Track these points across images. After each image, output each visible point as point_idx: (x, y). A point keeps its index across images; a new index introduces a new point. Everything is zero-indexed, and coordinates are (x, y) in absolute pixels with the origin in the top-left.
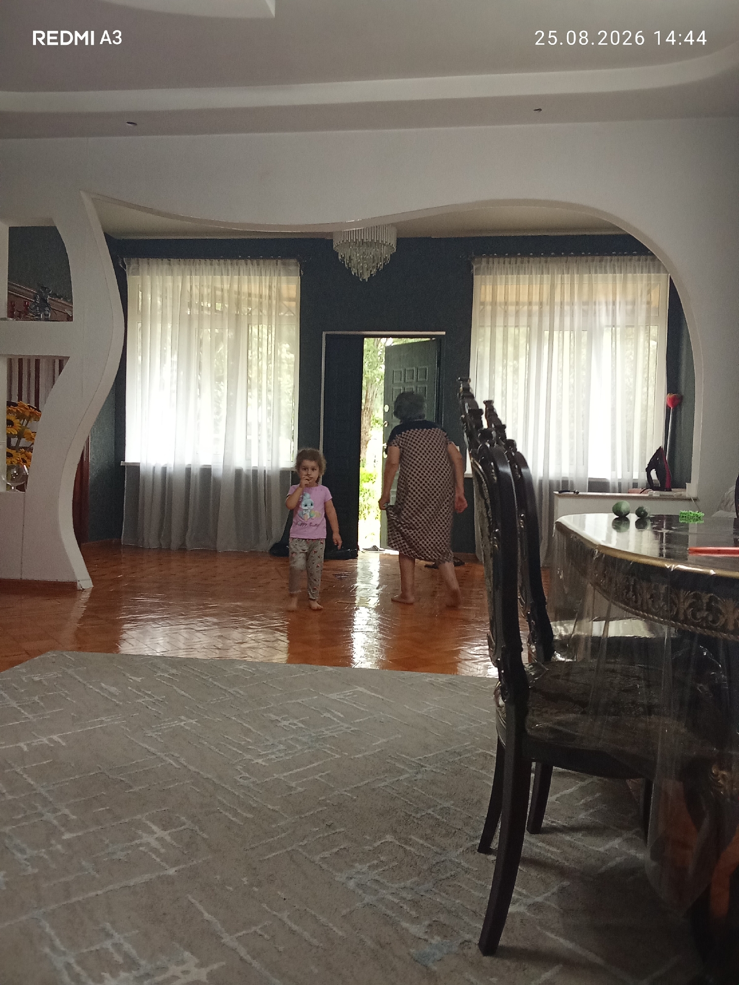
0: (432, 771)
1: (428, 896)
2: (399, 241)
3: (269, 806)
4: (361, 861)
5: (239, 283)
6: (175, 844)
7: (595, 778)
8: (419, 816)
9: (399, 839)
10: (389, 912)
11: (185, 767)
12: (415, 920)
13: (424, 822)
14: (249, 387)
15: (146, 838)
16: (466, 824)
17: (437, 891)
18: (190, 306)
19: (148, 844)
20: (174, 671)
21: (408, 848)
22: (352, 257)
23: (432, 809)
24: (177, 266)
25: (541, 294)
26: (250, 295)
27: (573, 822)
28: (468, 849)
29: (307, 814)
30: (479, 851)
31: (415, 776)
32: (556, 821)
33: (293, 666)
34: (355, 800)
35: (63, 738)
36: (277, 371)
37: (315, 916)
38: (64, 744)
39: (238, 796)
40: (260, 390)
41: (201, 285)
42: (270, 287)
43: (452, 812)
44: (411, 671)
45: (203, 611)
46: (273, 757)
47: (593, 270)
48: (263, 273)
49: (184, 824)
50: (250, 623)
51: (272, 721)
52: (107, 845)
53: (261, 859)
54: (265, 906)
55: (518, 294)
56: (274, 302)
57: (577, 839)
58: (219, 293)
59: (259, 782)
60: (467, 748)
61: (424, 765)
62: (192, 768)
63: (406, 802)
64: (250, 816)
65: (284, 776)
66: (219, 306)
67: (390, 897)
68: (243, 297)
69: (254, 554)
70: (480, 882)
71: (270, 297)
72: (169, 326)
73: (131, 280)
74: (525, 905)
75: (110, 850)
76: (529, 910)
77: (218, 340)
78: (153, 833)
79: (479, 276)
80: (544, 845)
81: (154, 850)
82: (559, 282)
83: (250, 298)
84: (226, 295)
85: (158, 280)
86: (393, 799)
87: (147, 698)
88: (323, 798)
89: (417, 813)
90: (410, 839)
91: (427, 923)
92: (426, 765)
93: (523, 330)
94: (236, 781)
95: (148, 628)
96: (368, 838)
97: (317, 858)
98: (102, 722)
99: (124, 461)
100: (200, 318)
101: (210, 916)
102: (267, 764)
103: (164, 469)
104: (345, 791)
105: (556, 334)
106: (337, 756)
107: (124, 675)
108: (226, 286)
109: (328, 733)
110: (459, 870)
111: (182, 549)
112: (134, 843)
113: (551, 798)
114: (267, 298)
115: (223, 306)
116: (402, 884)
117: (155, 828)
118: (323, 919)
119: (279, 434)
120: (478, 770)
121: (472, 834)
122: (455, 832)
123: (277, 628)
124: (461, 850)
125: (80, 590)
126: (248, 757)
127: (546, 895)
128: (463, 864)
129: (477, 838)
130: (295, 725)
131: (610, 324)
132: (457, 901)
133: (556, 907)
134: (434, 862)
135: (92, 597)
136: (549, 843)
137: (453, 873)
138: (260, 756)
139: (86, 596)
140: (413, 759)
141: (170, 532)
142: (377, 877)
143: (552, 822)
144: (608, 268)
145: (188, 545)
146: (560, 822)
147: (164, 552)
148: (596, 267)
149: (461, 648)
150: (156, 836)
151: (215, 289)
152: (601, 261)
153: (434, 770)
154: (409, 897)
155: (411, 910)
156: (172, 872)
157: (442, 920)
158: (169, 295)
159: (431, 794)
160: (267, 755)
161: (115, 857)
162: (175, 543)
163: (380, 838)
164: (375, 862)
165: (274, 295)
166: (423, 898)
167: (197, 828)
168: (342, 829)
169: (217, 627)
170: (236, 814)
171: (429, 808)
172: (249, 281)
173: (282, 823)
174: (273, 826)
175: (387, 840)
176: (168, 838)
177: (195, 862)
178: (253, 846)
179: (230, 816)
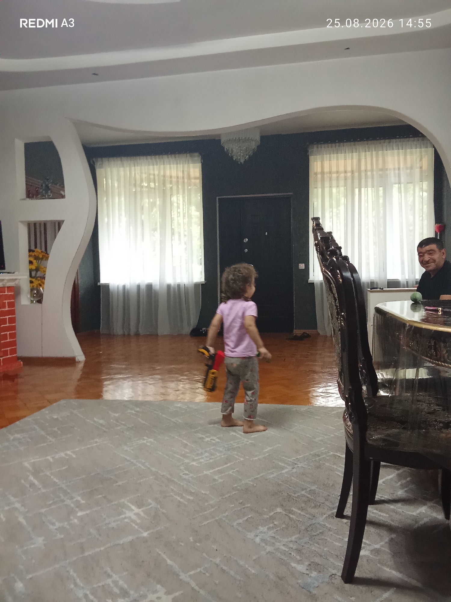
0: (302, 467)
1: (307, 546)
2: (262, 137)
3: (203, 492)
4: (263, 525)
5: (164, 169)
6: (146, 517)
7: (406, 469)
8: (296, 495)
9: (285, 510)
10: (283, 557)
11: (149, 468)
12: (299, 562)
13: (300, 499)
14: (173, 234)
15: (128, 514)
16: (327, 500)
17: (311, 543)
18: (135, 185)
19: (130, 517)
20: (138, 409)
21: (291, 516)
22: (233, 150)
23: (304, 491)
24: (127, 162)
25: (352, 165)
26: (171, 177)
27: (394, 497)
28: (329, 515)
29: (227, 496)
30: (337, 516)
31: (292, 470)
32: (384, 496)
33: (210, 404)
34: (255, 487)
35: (73, 452)
36: (190, 224)
37: (236, 561)
38: (74, 456)
39: (183, 486)
40: (180, 236)
41: (141, 173)
42: (183, 171)
43: (317, 492)
44: (284, 404)
45: (152, 372)
46: (202, 460)
47: (385, 149)
48: (179, 162)
49: (151, 504)
50: (181, 378)
51: (200, 438)
52: (105, 519)
53: (200, 525)
54: (204, 555)
55: (338, 166)
56: (186, 180)
57: (398, 507)
58: (152, 177)
59: (195, 477)
60: (322, 452)
61: (297, 463)
62: (153, 469)
63: (287, 487)
64: (191, 498)
65: (210, 473)
66: (152, 185)
67: (284, 548)
68: (166, 179)
69: (180, 336)
70: (339, 537)
71: (183, 178)
72: (123, 199)
73: (98, 172)
74: (369, 550)
75: (107, 521)
76: (371, 554)
77: (153, 205)
78: (132, 510)
79: (312, 157)
80: (378, 512)
81: (134, 521)
82: (364, 157)
83: (171, 179)
84: (156, 178)
85: (115, 170)
86: (279, 485)
87: (122, 427)
88: (236, 485)
89: (295, 494)
90: (292, 510)
91: (307, 563)
92: (298, 463)
93: (342, 189)
94: (180, 477)
95: (120, 383)
96: (266, 510)
97: (235, 524)
98: (96, 442)
99: (100, 282)
100: (141, 192)
101: (171, 562)
102: (199, 465)
103: (124, 287)
104: (249, 481)
105: (363, 189)
106: (242, 459)
107: (108, 413)
108: (156, 172)
109: (235, 445)
110: (324, 529)
111: (137, 335)
112: (121, 517)
113: (380, 482)
114: (182, 178)
115: (155, 185)
116: (290, 539)
117: (133, 507)
118: (242, 563)
119: (192, 262)
120: (331, 465)
121: (331, 506)
122: (320, 505)
123: (199, 380)
124: (325, 516)
125: (78, 362)
126: (187, 461)
127: (381, 543)
128: (327, 525)
129: (334, 508)
130: (214, 440)
131: (397, 181)
132: (325, 549)
133: (389, 551)
134: (309, 525)
135: (85, 366)
136: (381, 511)
137: (321, 531)
138: (194, 460)
139: (81, 365)
140: (289, 460)
141: (129, 325)
142: (273, 535)
143: (381, 497)
144: (394, 147)
145: (141, 332)
146: (386, 497)
147: (126, 336)
148: (386, 146)
149: (313, 389)
150: (134, 512)
151: (150, 174)
152: (389, 142)
153: (303, 466)
154: (295, 547)
155: (296, 555)
156: (145, 534)
157: (316, 561)
158: (122, 180)
159: (303, 481)
160: (199, 459)
161: (110, 526)
162: (133, 331)
163: (273, 510)
164: (271, 525)
165: (185, 176)
166: (304, 548)
167: (159, 506)
168: (249, 505)
169: (161, 381)
170: (182, 497)
171: (303, 490)
172: (170, 168)
173: (211, 502)
174: (206, 504)
175: (277, 511)
176: (142, 514)
177: (159, 528)
178: (195, 517)
179: (179, 498)
